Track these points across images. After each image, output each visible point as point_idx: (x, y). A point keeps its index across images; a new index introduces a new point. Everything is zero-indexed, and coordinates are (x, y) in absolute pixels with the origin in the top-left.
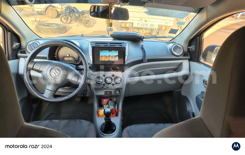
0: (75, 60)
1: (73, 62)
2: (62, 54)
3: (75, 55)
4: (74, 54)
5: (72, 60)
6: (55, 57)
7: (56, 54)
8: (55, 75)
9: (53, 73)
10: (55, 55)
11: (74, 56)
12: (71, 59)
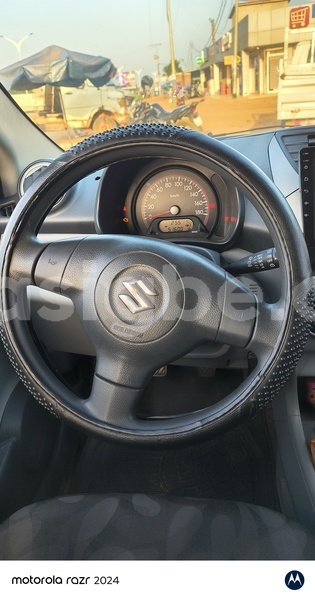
0: (204, 229)
1: (195, 236)
2: (151, 207)
3: (202, 207)
4: (198, 204)
5: (190, 230)
6: (126, 220)
7: (128, 208)
8: (134, 308)
9: (124, 298)
10: (123, 215)
11: (198, 212)
12: (185, 223)
